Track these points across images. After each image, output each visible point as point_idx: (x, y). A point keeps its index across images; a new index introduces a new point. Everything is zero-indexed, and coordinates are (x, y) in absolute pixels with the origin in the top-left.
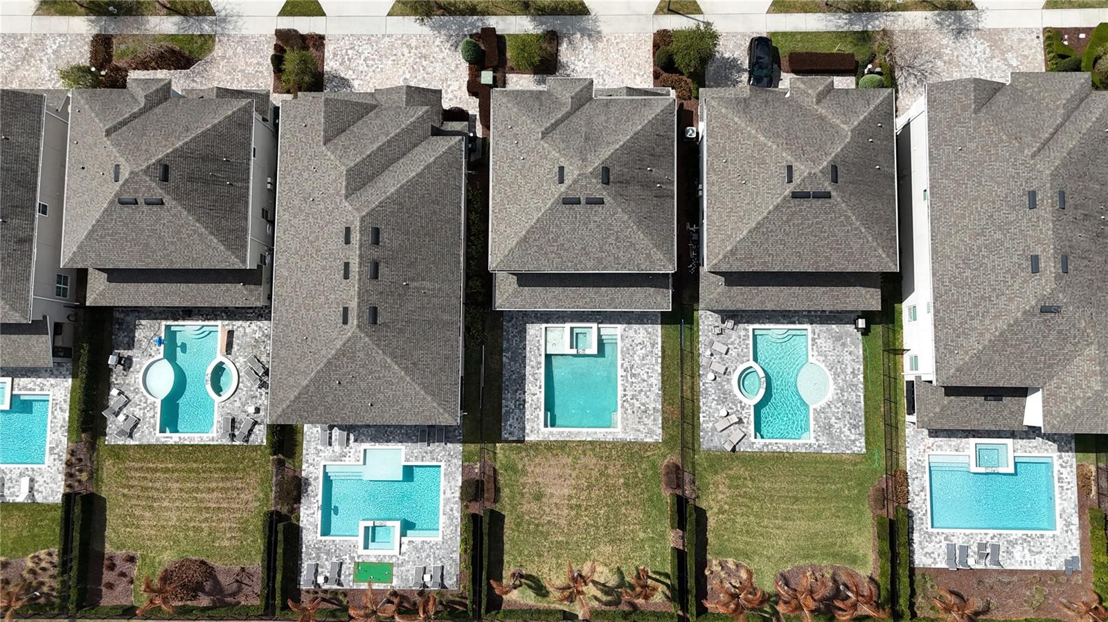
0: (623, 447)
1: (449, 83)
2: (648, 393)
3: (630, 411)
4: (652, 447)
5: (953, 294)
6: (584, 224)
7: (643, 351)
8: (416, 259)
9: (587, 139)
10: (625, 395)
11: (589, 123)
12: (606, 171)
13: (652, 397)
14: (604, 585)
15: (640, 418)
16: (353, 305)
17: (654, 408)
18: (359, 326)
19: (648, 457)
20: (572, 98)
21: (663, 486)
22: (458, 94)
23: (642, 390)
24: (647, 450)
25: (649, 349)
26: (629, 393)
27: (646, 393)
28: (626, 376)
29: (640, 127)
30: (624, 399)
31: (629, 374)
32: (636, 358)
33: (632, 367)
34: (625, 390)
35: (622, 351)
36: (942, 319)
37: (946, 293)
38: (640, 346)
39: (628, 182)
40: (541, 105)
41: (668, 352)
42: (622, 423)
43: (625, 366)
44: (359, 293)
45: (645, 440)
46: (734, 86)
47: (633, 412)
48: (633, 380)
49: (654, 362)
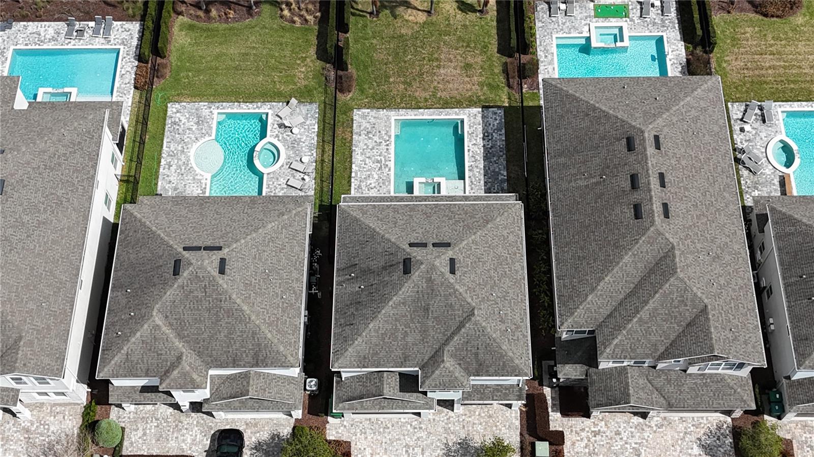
0: (390, 105)
1: (587, 450)
2: (365, 147)
3: (383, 133)
4: (364, 105)
5: (77, 178)
6: (428, 232)
7: (369, 182)
8: (596, 203)
9: (426, 309)
10: (387, 145)
11: (424, 332)
12: (407, 271)
13: (361, 145)
14: (408, 7)
15: (374, 127)
16: (651, 150)
17: (360, 135)
18: (643, 132)
19: (367, 98)
20: (443, 361)
21: (355, 76)
22: (575, 437)
23: (371, 150)
24: (368, 103)
25: (363, 184)
26: (383, 146)
27: (368, 147)
28: (386, 161)
29: (371, 326)
30: (388, 142)
31: (383, 162)
32: (376, 177)
33: (380, 168)
34: (387, 149)
35: (390, 181)
36: (91, 159)
37: (83, 180)
38: (373, 185)
39: (384, 268)
40: (477, 354)
41: (345, 182)
42: (391, 123)
43: (387, 169)
44: (647, 159)
45: (369, 110)
46: (260, 443)
47: (380, 132)
48: (379, 158)
49: (359, 173)
